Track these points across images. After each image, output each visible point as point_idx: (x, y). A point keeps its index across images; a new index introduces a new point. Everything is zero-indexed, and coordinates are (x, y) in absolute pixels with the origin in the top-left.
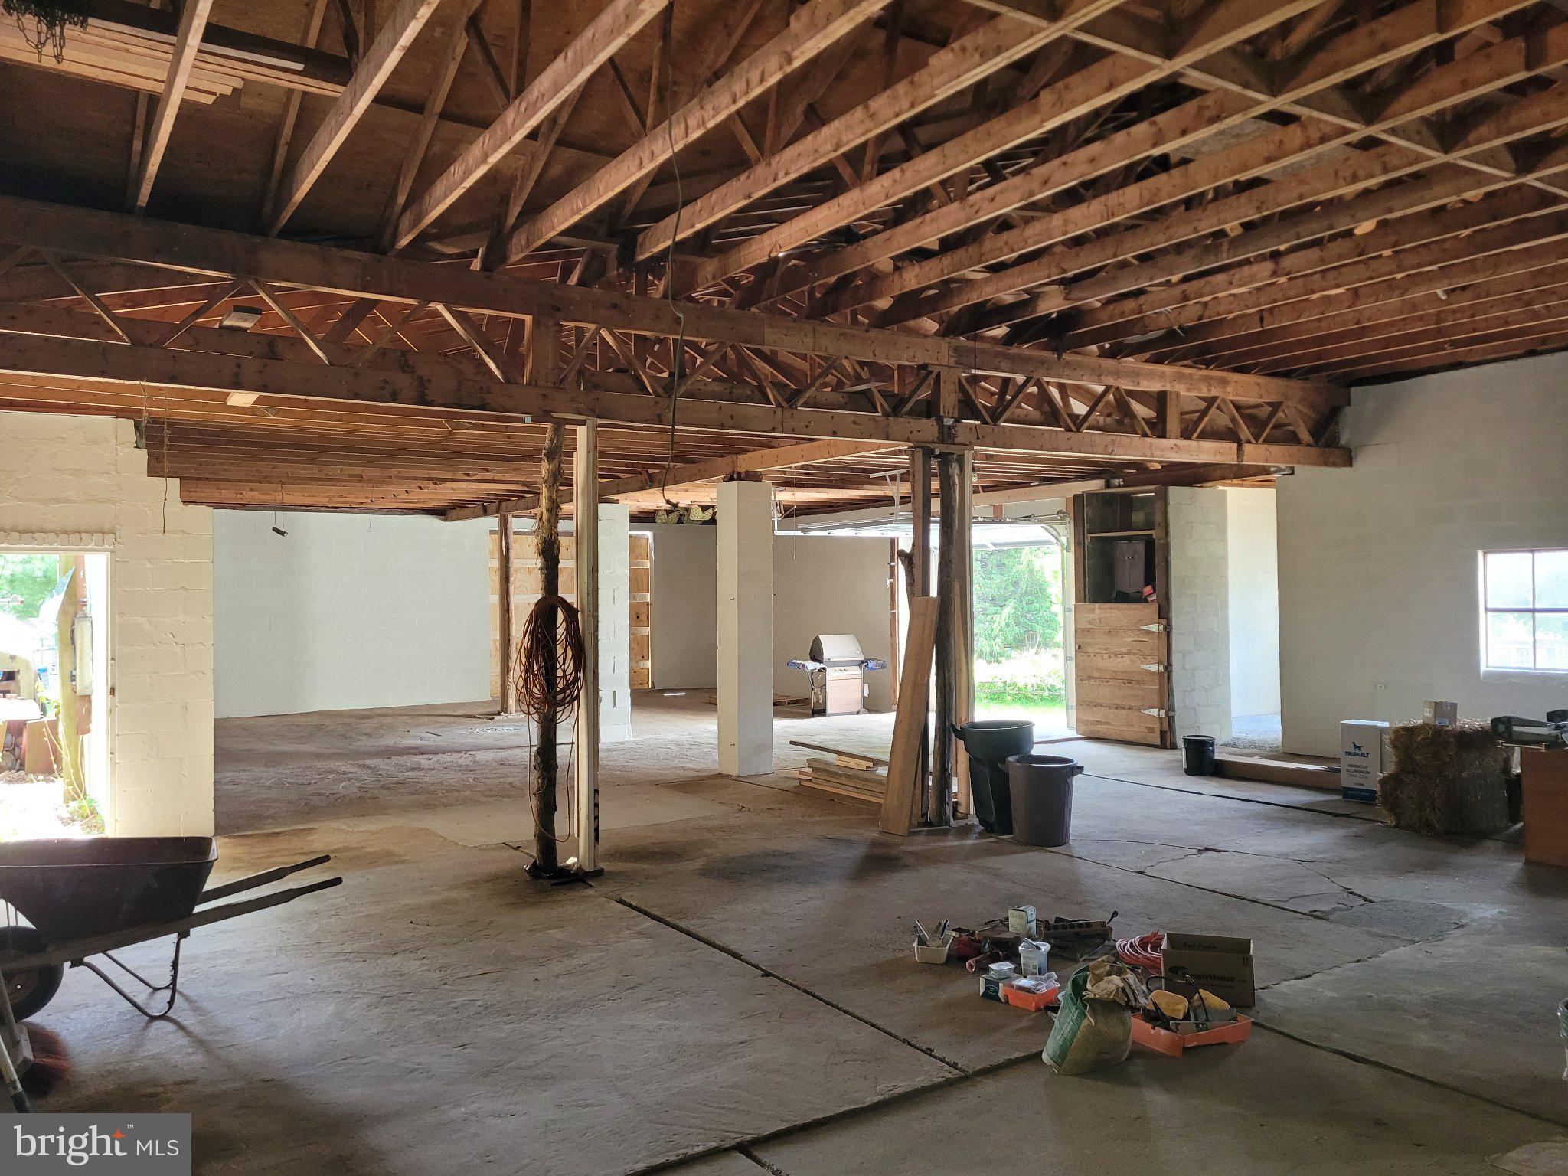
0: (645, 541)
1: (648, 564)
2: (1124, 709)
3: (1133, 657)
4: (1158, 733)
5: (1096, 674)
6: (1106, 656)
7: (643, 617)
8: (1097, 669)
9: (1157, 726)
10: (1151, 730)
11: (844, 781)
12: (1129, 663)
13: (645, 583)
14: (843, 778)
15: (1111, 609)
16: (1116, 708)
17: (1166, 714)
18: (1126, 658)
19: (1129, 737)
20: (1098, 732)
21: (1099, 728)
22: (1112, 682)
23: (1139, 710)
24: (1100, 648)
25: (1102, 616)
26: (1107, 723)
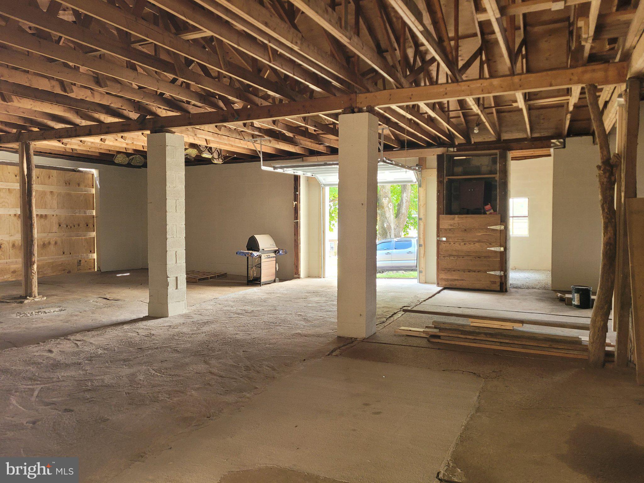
0: (91, 176)
1: (93, 191)
2: (474, 272)
3: (482, 244)
4: (499, 284)
5: (454, 253)
6: (462, 244)
7: (91, 226)
8: (456, 251)
9: (498, 280)
10: (494, 283)
11: (482, 337)
12: (478, 247)
13: (91, 203)
14: (483, 335)
15: (466, 217)
16: (469, 272)
17: (504, 273)
18: (477, 245)
19: (478, 286)
20: (456, 285)
21: (456, 283)
22: (466, 258)
23: (486, 272)
24: (458, 239)
25: (460, 221)
26: (463, 280)
